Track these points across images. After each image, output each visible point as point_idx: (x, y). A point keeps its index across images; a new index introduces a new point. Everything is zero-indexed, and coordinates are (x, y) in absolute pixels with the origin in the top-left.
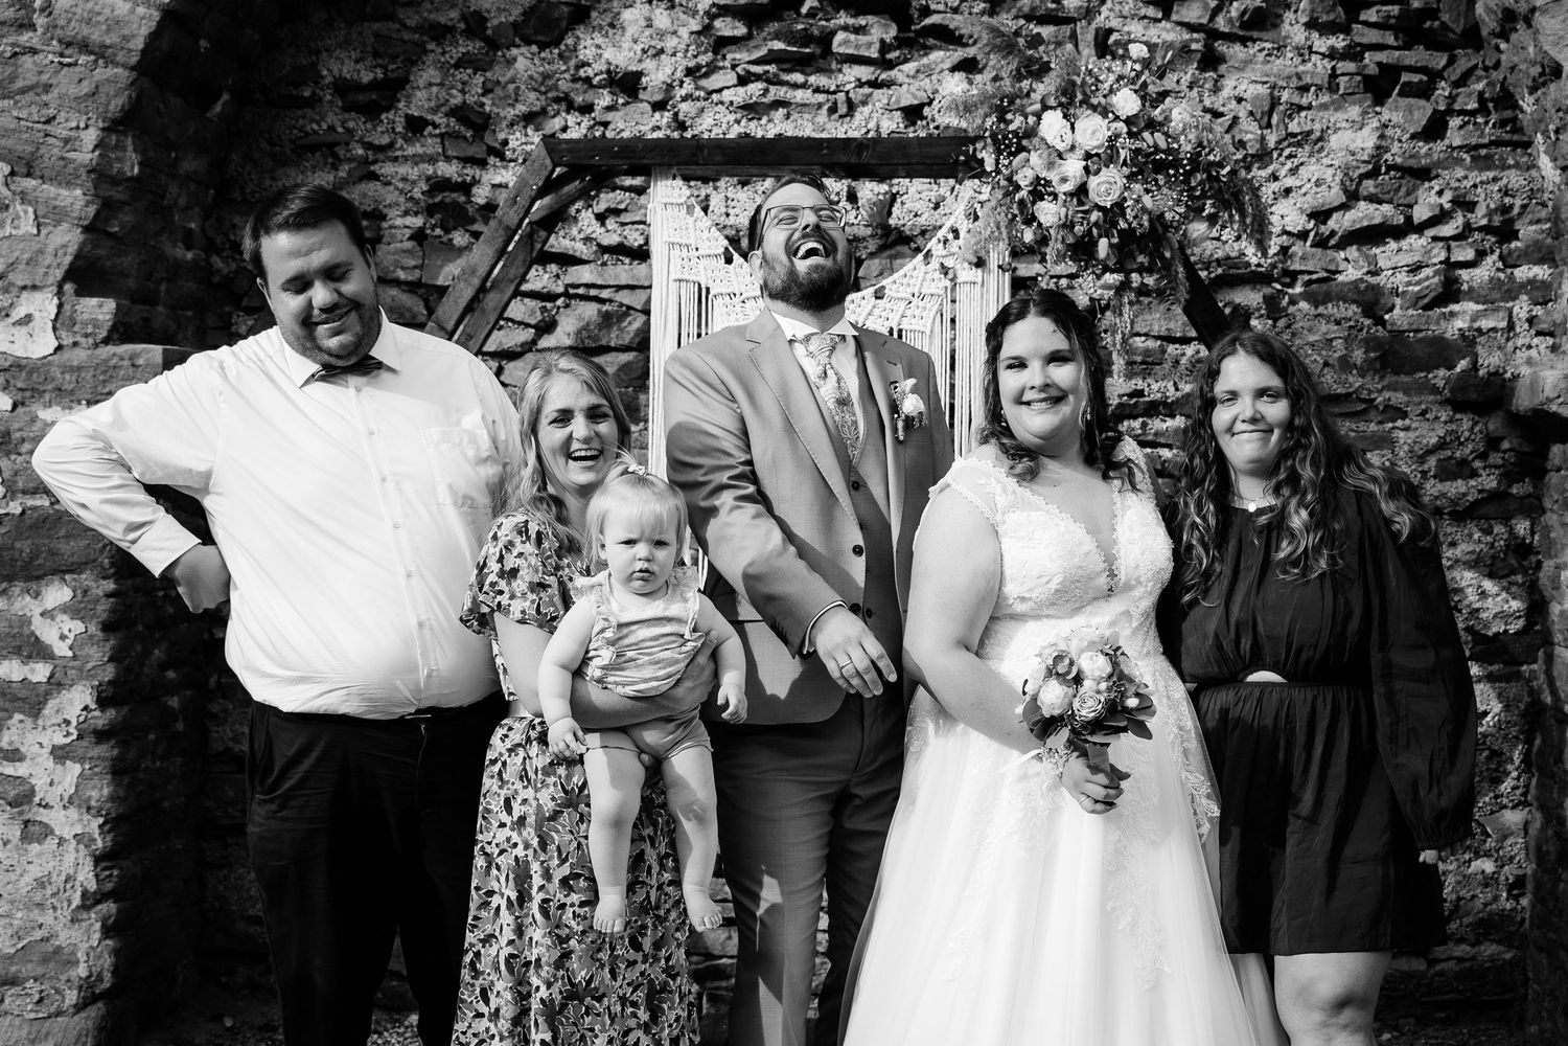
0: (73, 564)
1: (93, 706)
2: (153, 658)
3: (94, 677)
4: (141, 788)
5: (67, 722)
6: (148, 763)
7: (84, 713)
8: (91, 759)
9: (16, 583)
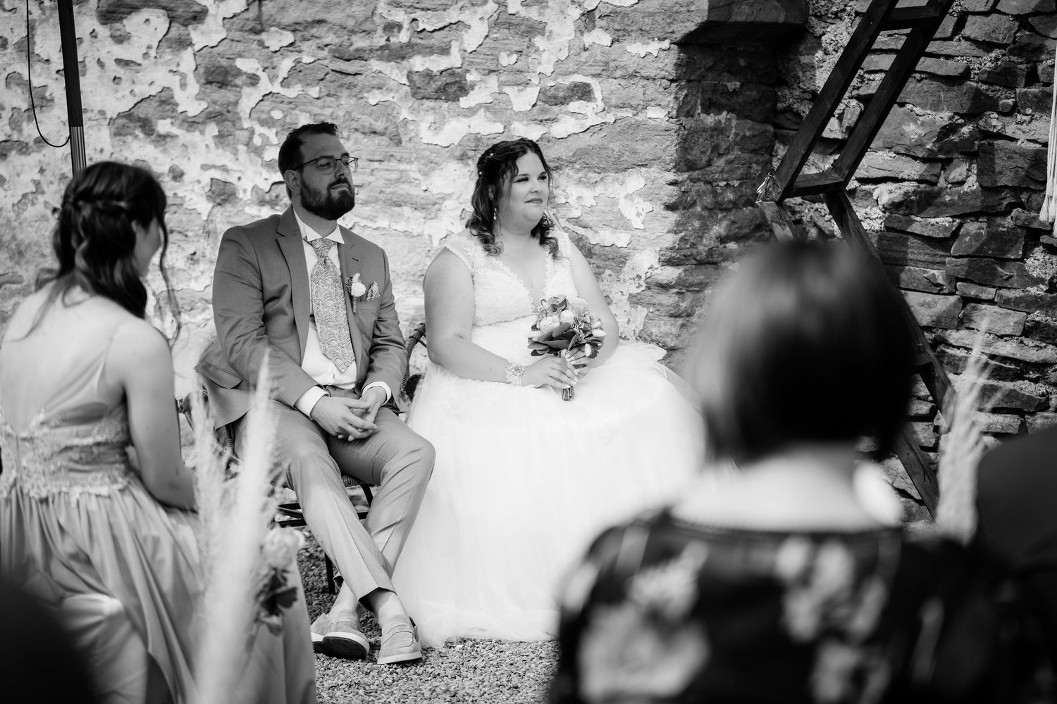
0: (646, 160)
1: (656, 266)
3: (657, 244)
5: (639, 277)
7: (650, 270)
8: (654, 304)
9: (609, 174)
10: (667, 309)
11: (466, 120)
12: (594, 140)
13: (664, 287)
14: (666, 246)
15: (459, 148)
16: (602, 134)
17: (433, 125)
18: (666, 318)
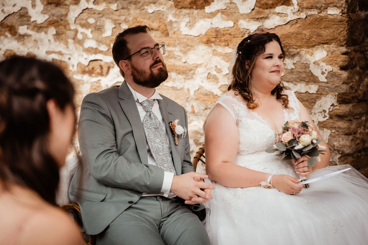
0: (327, 40)
1: (336, 104)
2: (364, 82)
3: (336, 91)
4: (358, 141)
5: (325, 111)
6: (362, 130)
7: (332, 107)
8: (335, 128)
9: (303, 49)
10: (343, 130)
11: (209, 20)
12: (292, 29)
13: (340, 117)
14: (342, 92)
15: (206, 37)
16: (298, 25)
17: (189, 24)
18: (343, 136)
